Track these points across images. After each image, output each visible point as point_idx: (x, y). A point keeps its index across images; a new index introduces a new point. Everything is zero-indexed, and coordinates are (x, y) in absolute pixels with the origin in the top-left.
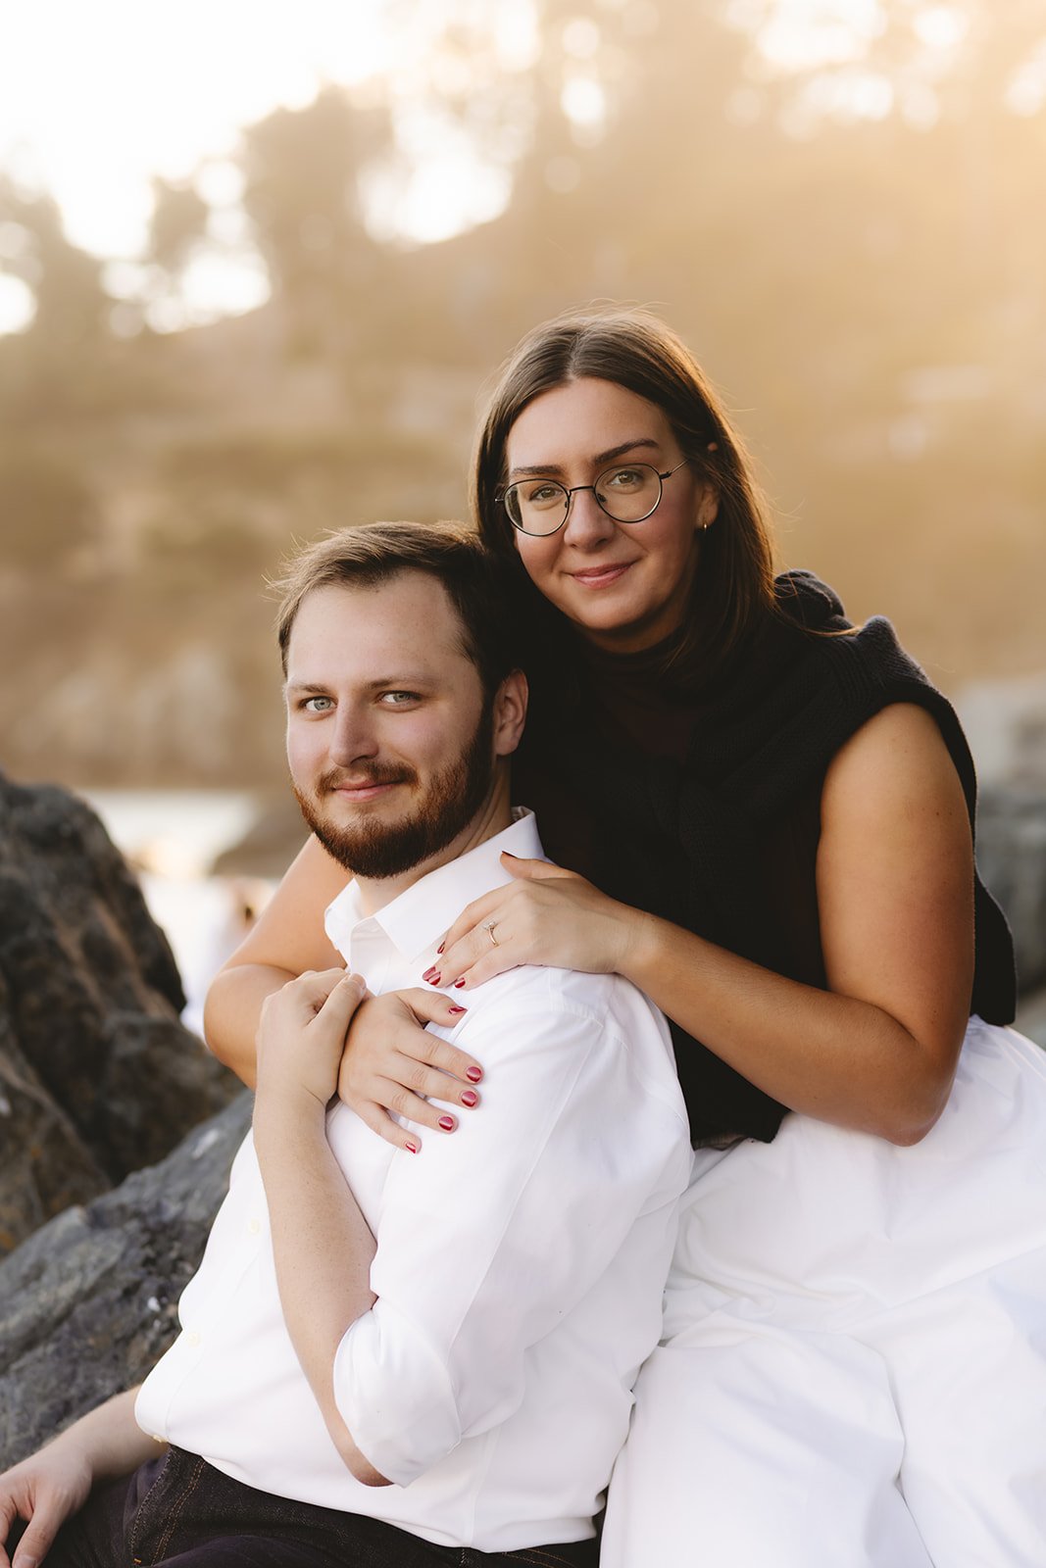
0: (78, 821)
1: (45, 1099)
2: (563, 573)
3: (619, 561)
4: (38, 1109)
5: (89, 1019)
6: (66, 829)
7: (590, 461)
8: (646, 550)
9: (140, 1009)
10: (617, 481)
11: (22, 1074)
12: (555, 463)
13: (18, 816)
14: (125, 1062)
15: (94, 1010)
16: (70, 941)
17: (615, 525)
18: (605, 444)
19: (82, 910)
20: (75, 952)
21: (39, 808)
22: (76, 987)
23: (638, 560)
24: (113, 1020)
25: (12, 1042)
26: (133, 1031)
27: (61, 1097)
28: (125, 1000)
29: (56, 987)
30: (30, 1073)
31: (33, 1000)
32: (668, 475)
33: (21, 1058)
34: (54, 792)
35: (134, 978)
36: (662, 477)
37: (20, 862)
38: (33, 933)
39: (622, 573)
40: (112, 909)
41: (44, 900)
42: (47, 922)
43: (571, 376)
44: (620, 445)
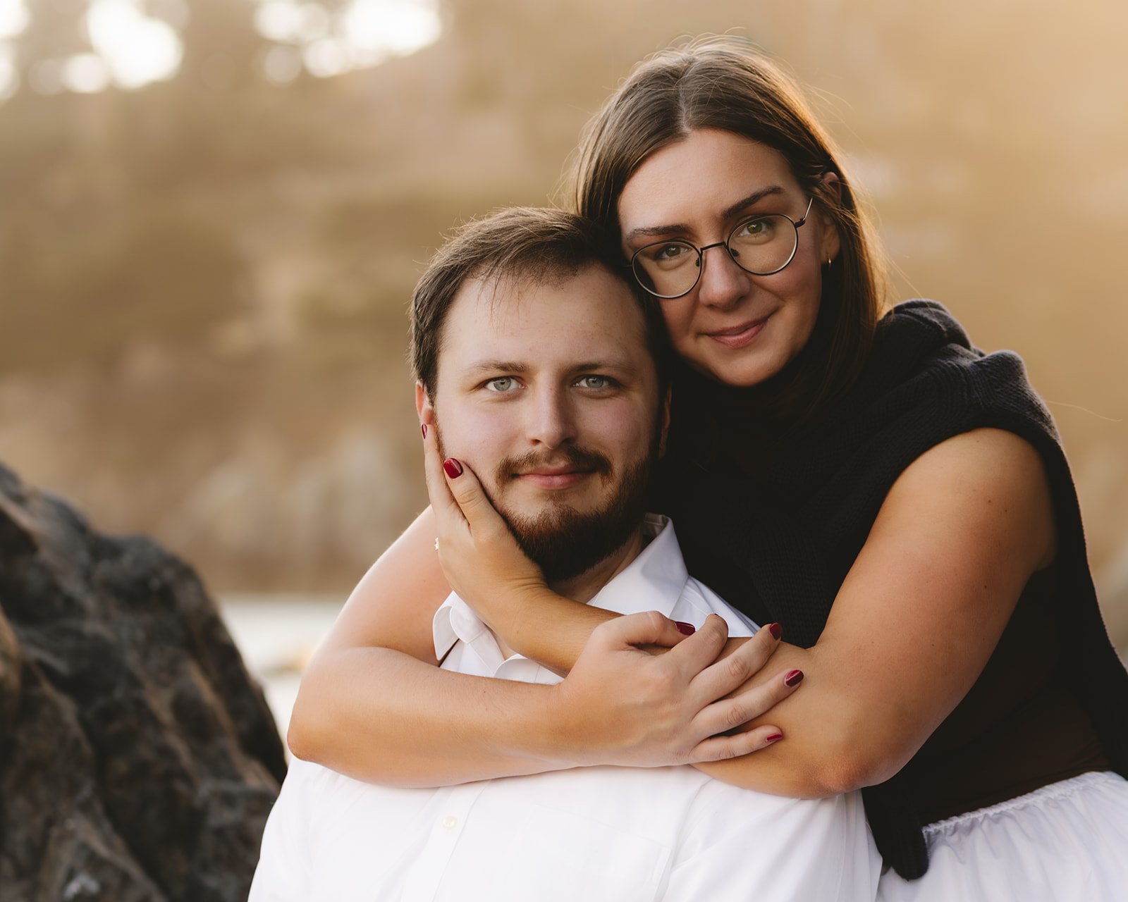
0: (169, 574)
1: (135, 871)
2: (700, 334)
3: (758, 317)
4: (126, 879)
5: (180, 786)
6: (155, 583)
7: (719, 216)
8: (783, 300)
9: (237, 778)
10: (746, 232)
11: (108, 843)
12: (683, 222)
13: (104, 569)
14: (219, 832)
15: (185, 776)
16: (160, 702)
17: (751, 282)
18: (732, 195)
19: (173, 670)
20: (166, 716)
21: (127, 561)
22: (166, 752)
23: (775, 311)
24: (206, 788)
25: (98, 808)
26: (228, 800)
27: (152, 869)
28: (220, 768)
29: (145, 752)
30: (118, 841)
31: (121, 766)
32: (801, 223)
33: (107, 826)
34: (143, 542)
35: (230, 744)
36: (797, 225)
37: (106, 618)
38: (119, 694)
39: (762, 328)
40: (205, 671)
41: (131, 659)
42: (135, 682)
43: (686, 129)
44: (748, 196)
